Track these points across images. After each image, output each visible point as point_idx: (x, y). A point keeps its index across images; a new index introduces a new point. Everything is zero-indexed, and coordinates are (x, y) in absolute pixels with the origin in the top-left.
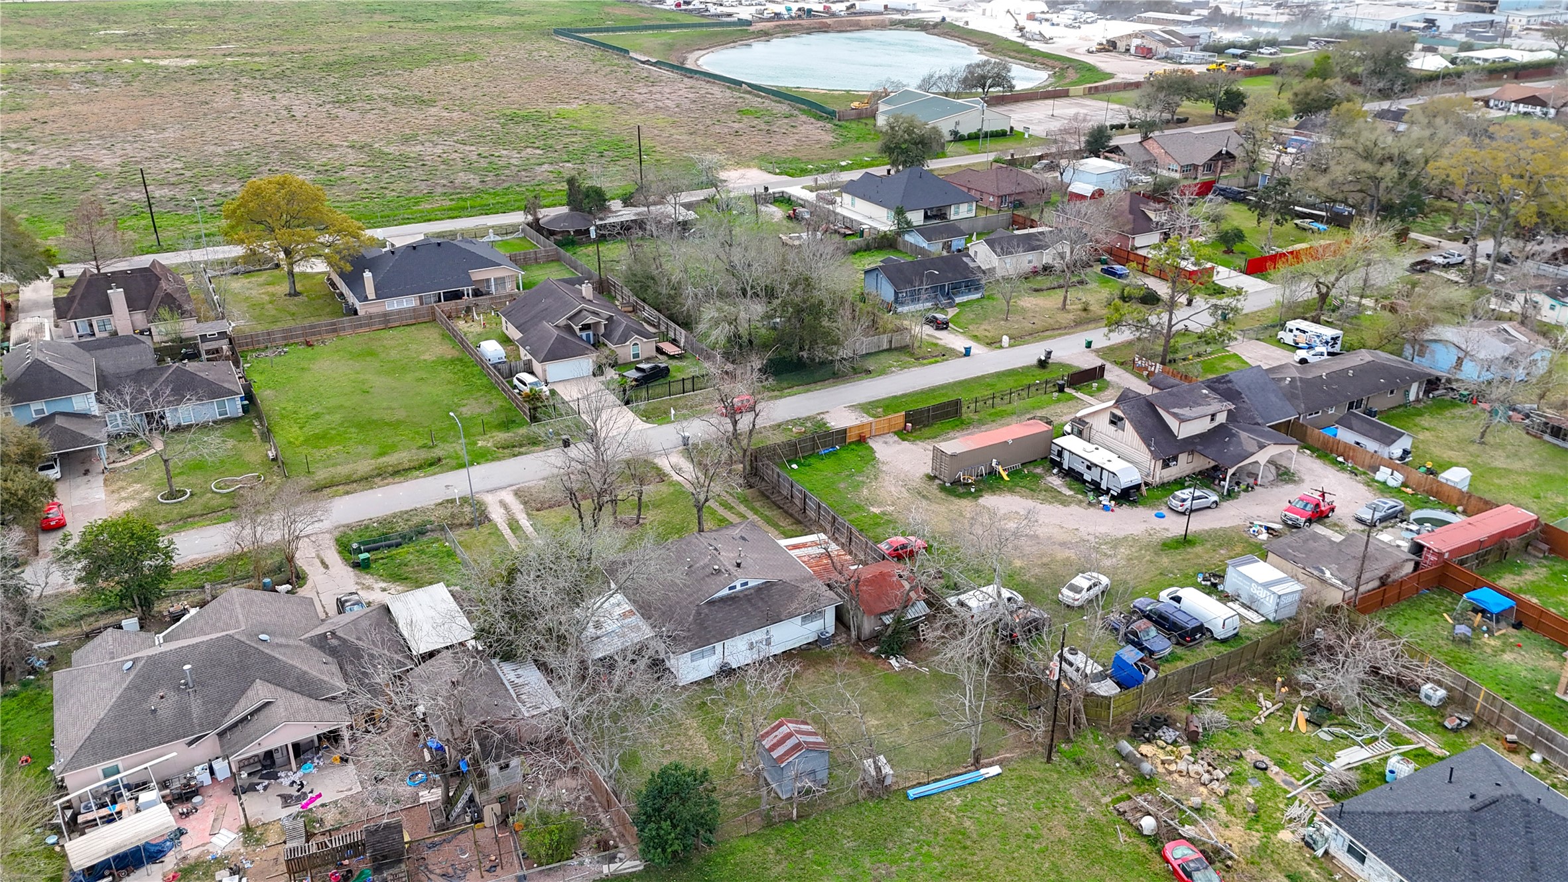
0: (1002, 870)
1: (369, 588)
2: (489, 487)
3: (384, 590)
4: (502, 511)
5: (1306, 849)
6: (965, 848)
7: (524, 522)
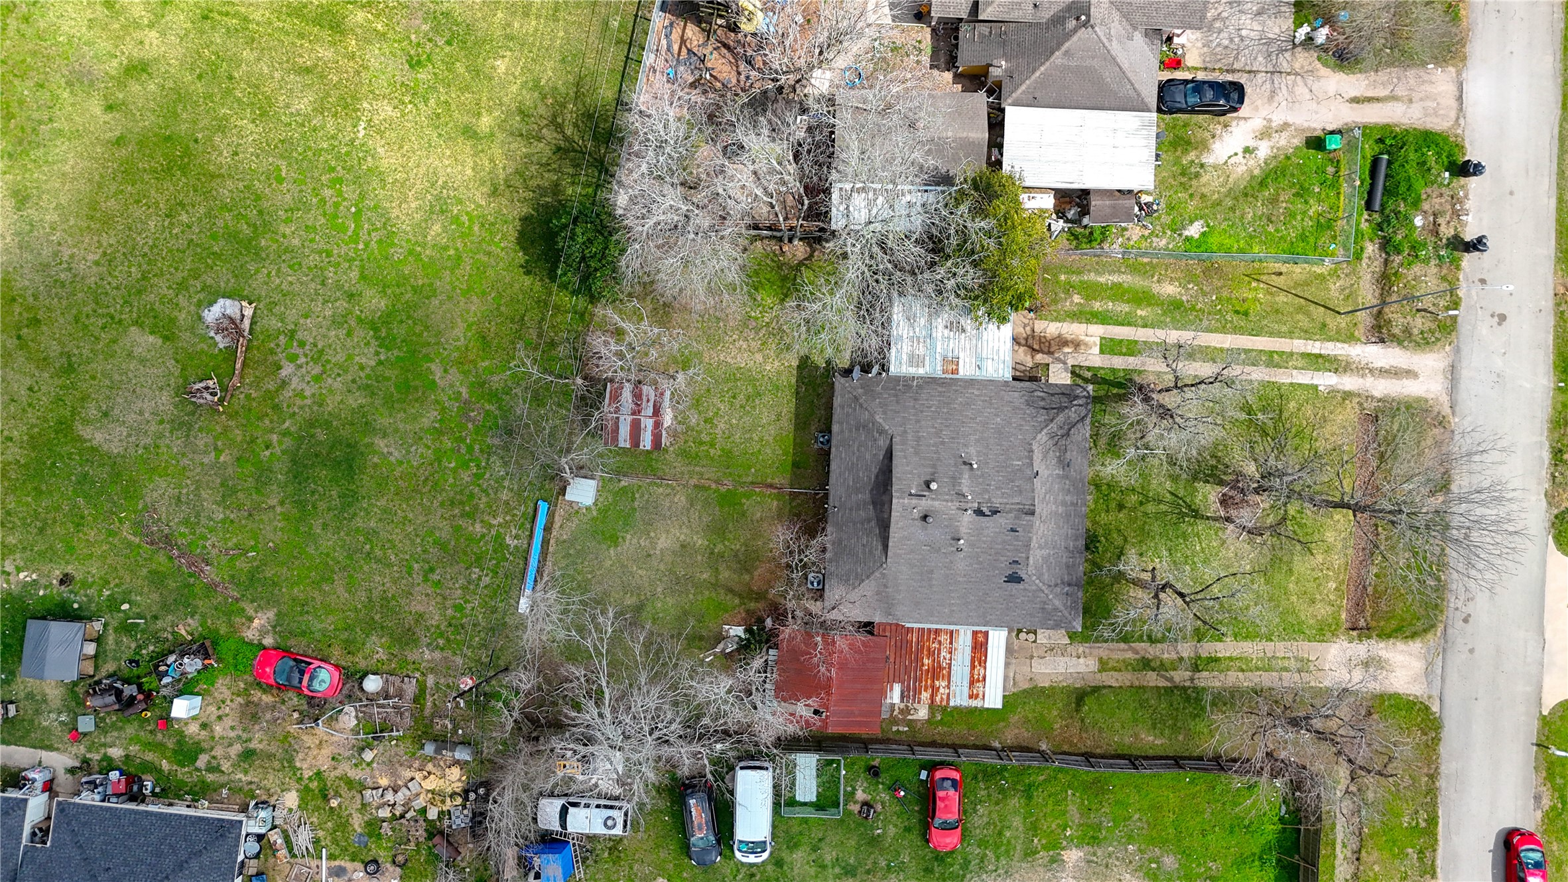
0: (411, 516)
1: (1265, 133)
2: (1465, 373)
3: (1247, 150)
4: (1379, 364)
5: (264, 798)
6: (452, 503)
7: (1325, 380)
